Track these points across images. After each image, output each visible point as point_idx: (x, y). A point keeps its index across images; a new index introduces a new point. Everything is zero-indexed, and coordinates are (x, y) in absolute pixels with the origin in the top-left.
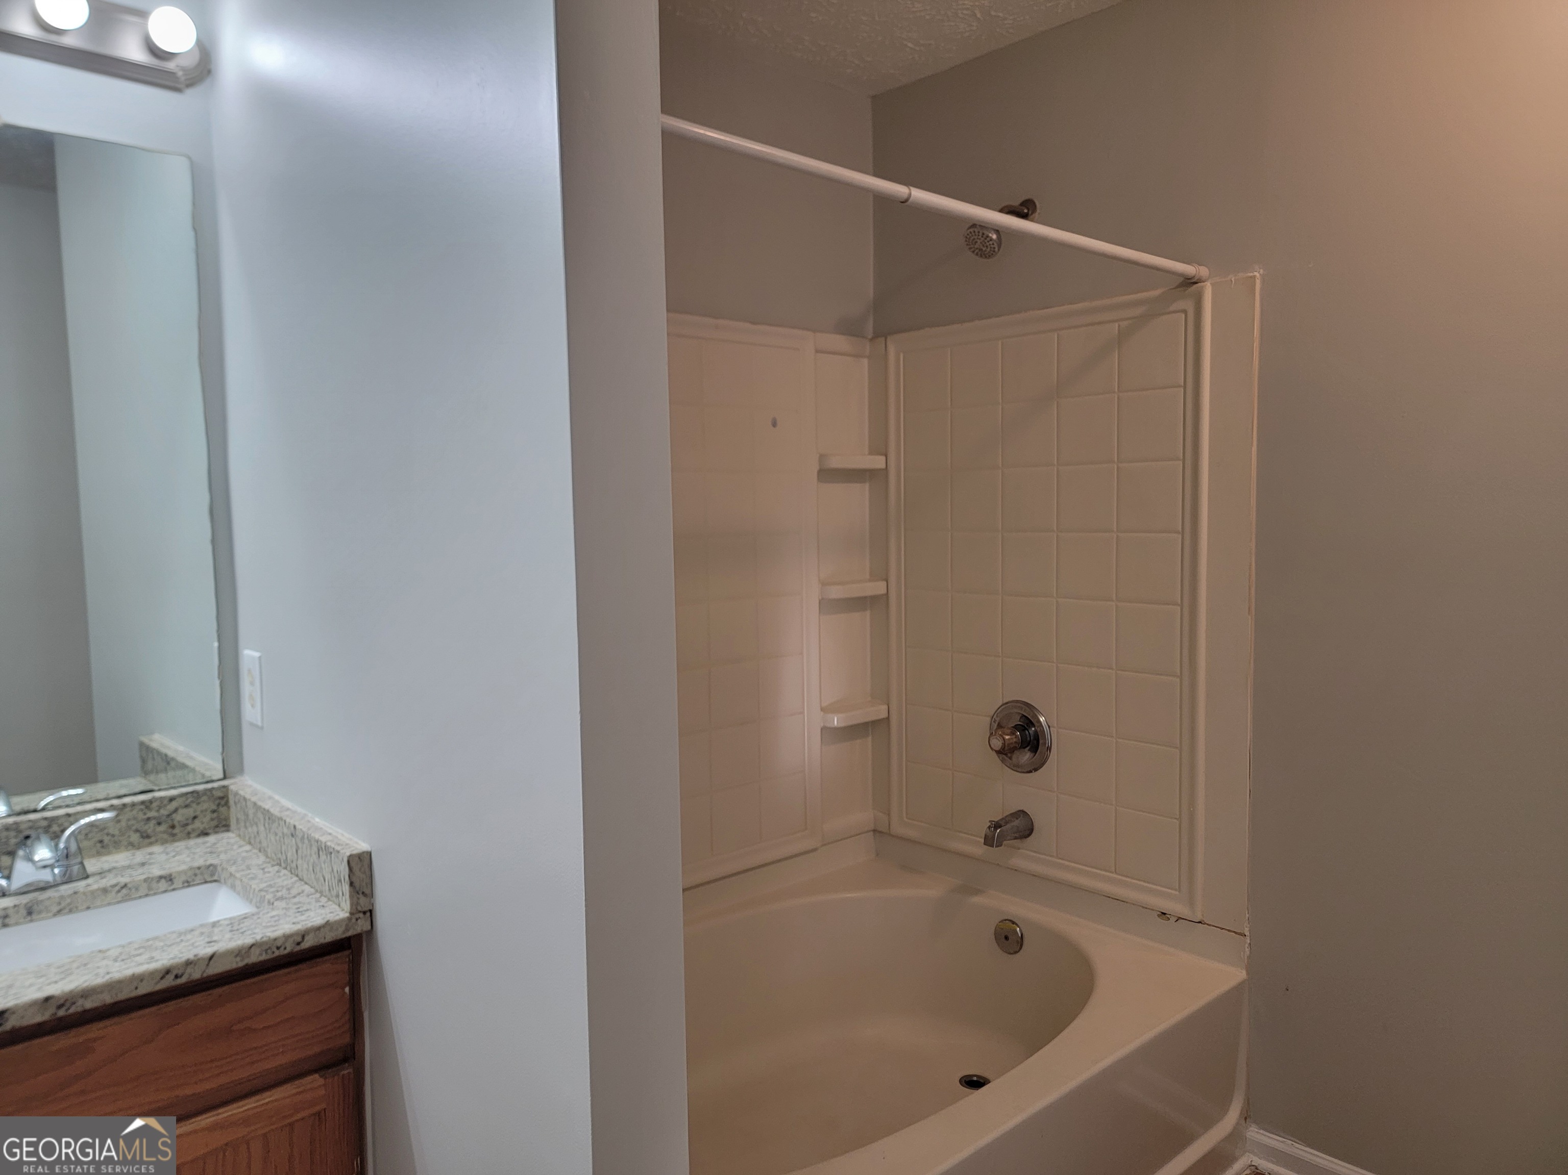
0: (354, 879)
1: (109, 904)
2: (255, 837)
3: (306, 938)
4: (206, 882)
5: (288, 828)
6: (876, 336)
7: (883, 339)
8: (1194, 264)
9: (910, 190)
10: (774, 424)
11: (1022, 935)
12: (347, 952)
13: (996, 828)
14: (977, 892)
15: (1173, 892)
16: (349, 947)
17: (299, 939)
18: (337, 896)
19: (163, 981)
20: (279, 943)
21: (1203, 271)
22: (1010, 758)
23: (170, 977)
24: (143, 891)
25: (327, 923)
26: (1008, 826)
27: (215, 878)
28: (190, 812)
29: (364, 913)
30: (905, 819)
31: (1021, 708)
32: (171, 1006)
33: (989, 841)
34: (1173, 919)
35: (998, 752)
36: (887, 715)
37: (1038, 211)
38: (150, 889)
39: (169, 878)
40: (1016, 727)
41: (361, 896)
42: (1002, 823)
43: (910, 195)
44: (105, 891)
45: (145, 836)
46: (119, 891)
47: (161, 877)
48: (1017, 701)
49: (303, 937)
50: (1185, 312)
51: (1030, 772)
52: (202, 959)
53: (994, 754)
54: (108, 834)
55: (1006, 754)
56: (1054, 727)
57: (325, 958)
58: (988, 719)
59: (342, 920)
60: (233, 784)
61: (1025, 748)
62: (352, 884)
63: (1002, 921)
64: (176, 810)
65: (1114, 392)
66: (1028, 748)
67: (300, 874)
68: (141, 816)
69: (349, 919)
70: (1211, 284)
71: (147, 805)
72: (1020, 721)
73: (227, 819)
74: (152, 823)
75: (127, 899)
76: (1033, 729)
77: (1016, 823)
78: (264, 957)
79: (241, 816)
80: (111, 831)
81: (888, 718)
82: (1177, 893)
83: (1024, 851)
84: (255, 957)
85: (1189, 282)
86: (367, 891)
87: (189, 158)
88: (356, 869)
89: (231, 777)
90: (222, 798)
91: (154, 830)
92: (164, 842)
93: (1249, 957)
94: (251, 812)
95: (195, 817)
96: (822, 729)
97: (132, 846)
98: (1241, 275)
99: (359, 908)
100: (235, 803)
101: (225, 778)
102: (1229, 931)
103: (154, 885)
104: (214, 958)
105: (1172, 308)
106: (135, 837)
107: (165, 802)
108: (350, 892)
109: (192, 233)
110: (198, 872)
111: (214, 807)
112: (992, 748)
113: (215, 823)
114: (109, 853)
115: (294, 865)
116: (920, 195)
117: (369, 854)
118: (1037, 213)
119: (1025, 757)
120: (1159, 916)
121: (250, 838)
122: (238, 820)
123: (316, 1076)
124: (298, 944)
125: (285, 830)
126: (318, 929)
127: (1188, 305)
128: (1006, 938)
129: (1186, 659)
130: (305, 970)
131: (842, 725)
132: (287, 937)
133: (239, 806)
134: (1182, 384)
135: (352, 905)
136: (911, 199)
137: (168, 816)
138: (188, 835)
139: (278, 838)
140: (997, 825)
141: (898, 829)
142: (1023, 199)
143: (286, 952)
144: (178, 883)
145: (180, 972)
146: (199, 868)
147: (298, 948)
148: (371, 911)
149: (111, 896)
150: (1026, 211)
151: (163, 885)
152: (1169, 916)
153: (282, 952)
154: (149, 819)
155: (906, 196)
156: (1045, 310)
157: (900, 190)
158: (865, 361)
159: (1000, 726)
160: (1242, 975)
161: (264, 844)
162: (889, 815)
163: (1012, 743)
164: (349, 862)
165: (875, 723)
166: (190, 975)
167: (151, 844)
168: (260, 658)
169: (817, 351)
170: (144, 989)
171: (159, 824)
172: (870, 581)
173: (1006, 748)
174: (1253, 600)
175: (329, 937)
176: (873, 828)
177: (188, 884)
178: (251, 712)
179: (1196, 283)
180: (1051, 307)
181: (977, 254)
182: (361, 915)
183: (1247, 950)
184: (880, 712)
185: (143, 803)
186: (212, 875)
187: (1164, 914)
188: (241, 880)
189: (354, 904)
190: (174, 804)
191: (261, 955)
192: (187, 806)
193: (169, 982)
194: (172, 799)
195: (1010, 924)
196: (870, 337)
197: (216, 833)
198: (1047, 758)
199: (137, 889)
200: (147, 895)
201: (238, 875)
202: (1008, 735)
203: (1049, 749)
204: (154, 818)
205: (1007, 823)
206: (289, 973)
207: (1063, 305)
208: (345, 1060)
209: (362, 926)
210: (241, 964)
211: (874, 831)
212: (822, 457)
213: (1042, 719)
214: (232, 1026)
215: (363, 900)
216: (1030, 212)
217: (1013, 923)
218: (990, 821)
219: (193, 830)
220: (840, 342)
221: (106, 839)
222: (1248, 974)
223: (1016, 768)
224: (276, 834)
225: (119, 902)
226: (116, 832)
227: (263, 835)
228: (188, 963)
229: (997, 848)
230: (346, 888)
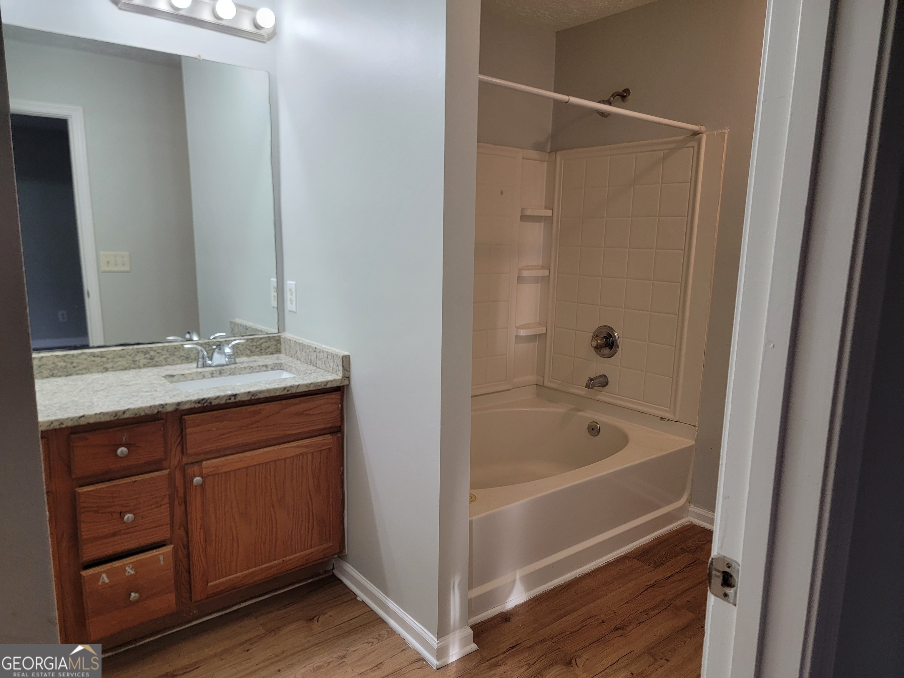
0: (344, 365)
1: (247, 373)
2: (295, 354)
3: (328, 384)
4: (278, 369)
5: (312, 349)
6: (551, 151)
7: (554, 153)
8: (698, 125)
9: (569, 97)
10: (502, 193)
11: (600, 428)
12: (340, 392)
13: (591, 381)
14: (582, 411)
15: (667, 409)
16: (340, 390)
17: (326, 384)
18: (336, 371)
19: (284, 392)
20: (319, 384)
21: (703, 128)
22: (600, 351)
23: (286, 390)
24: (258, 370)
25: (335, 379)
26: (597, 380)
27: (282, 368)
28: (267, 345)
29: (347, 378)
30: (551, 379)
31: (607, 329)
32: (284, 402)
33: (587, 386)
34: (666, 420)
35: (595, 348)
36: (545, 332)
37: (631, 94)
38: (260, 369)
39: (266, 366)
40: (604, 338)
41: (346, 371)
42: (594, 379)
43: (569, 99)
44: (245, 368)
45: (252, 352)
46: (249, 369)
47: (263, 366)
48: (606, 326)
49: (327, 383)
50: (693, 147)
51: (609, 357)
52: (295, 386)
53: (593, 348)
54: (239, 350)
55: (598, 349)
56: (621, 337)
57: (333, 393)
58: (592, 334)
59: (339, 379)
60: (283, 335)
61: (607, 347)
62: (343, 366)
63: (591, 422)
64: (262, 343)
65: (660, 184)
66: (608, 347)
67: (318, 366)
68: (251, 344)
69: (342, 379)
70: (706, 135)
71: (253, 340)
72: (606, 335)
73: (280, 349)
74: (254, 347)
75: (252, 372)
76: (612, 339)
77: (601, 379)
78: (314, 389)
79: (287, 347)
80: (241, 349)
81: (546, 334)
82: (669, 409)
83: (604, 393)
84: (312, 388)
85: (696, 133)
86: (348, 370)
87: (268, 72)
88: (344, 361)
89: (281, 333)
90: (278, 340)
91: (255, 350)
92: (258, 355)
93: (697, 436)
94: (293, 345)
95: (269, 347)
96: (515, 336)
97: (247, 355)
98: (720, 131)
99: (345, 376)
100: (284, 342)
101: (279, 332)
102: (689, 425)
103: (261, 368)
104: (299, 386)
105: (688, 145)
106: (248, 352)
107: (259, 339)
108: (343, 369)
109: (268, 105)
110: (276, 365)
111: (275, 343)
112: (592, 346)
113: (275, 350)
114: (239, 357)
115: (315, 363)
116: (574, 100)
117: (349, 356)
118: (630, 96)
119: (607, 351)
120: (660, 419)
121: (292, 355)
122: (285, 349)
123: (329, 435)
124: (325, 385)
125: (311, 350)
126: (332, 381)
127: (695, 144)
128: (593, 429)
129: (681, 307)
130: (327, 396)
131: (525, 335)
132: (322, 382)
133: (286, 343)
134: (690, 181)
135: (343, 374)
136: (569, 102)
137: (260, 345)
138: (267, 354)
139: (307, 354)
140: (591, 380)
141: (547, 384)
142: (624, 88)
143: (321, 388)
144: (269, 368)
145: (289, 389)
146: (276, 364)
147: (325, 387)
148: (349, 377)
149: (247, 371)
150: (625, 94)
151: (264, 368)
152: (664, 419)
153: (319, 388)
154: (253, 346)
155: (567, 100)
156: (631, 143)
157: (565, 98)
158: (546, 163)
159: (597, 336)
160: (693, 443)
161: (299, 357)
162: (544, 377)
163: (601, 344)
164: (342, 358)
165: (540, 335)
166: (292, 391)
167: (254, 355)
168: (296, 284)
169: (523, 158)
170: (278, 394)
171: (257, 348)
172: (541, 269)
173: (599, 346)
174: (712, 281)
175: (335, 385)
176: (536, 383)
177: (272, 369)
178: (290, 306)
179: (699, 134)
180: (634, 142)
181: (601, 115)
182: (346, 378)
183: (696, 432)
184: (542, 330)
185: (251, 339)
186: (281, 367)
187: (662, 418)
188: (295, 368)
189: (344, 374)
190: (261, 341)
191: (313, 387)
192: (266, 342)
193: (285, 392)
194: (261, 339)
195: (595, 423)
196: (548, 151)
197: (276, 353)
198: (617, 351)
199: (256, 369)
200: (259, 372)
201: (293, 366)
202: (599, 340)
203: (618, 348)
204: (256, 345)
205: (596, 379)
206: (321, 396)
207: (639, 141)
208: (338, 432)
209: (346, 382)
210: (307, 390)
211: (536, 384)
212: (522, 210)
213: (616, 334)
214: (303, 412)
215: (347, 373)
216: (627, 95)
217: (596, 423)
218: (589, 378)
219: (269, 352)
220: (534, 154)
221: (239, 352)
222: (696, 442)
223: (603, 356)
224: (306, 352)
225: (250, 373)
226: (242, 349)
227: (299, 353)
228: (291, 387)
229: (592, 389)
230: (341, 368)
